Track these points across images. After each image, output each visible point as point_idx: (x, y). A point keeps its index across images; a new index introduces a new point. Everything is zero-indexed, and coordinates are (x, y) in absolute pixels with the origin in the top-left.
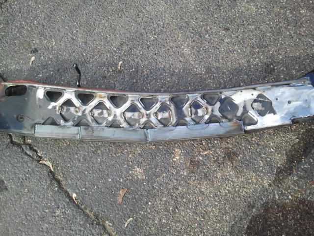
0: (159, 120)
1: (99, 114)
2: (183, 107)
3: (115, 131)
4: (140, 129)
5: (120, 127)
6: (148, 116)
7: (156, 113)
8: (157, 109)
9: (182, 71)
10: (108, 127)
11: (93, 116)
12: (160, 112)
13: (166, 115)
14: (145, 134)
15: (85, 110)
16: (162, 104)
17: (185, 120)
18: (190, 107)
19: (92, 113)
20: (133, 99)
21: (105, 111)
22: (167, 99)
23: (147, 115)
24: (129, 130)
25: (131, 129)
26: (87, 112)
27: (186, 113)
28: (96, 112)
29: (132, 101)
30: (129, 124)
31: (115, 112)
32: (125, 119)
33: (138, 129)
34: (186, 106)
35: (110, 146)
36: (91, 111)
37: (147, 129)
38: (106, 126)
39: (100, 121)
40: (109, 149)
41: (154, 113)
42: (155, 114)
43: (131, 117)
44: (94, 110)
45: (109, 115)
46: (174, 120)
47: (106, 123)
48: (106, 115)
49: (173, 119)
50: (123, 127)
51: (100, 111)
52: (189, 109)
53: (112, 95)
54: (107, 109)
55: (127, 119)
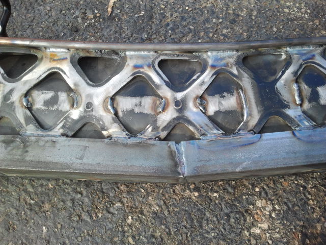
0: (209, 117)
1: (47, 103)
2: (277, 80)
3: (86, 147)
4: (158, 142)
5: (102, 137)
6: (181, 105)
7: (202, 97)
8: (205, 87)
9: (255, 13)
10: (67, 136)
11: (30, 109)
12: (213, 95)
13: (230, 102)
14: (172, 155)
15: (11, 92)
16: (217, 74)
17: (286, 117)
18: (297, 82)
19: (28, 101)
20: (140, 62)
21: (63, 96)
22: (232, 61)
23: (177, 103)
24: (125, 145)
25: (133, 140)
26: (15, 97)
27: (285, 95)
28: (40, 98)
29: (136, 67)
30: (126, 128)
31: (89, 96)
32: (116, 114)
33: (152, 142)
34: (284, 77)
35: (77, 192)
36: (27, 94)
37: (177, 142)
38: (63, 135)
39: (48, 121)
40: (73, 200)
41: (197, 97)
42: (198, 101)
43: (132, 111)
44: (35, 93)
45: (73, 104)
46: (253, 115)
47: (63, 127)
48: (64, 105)
49: (250, 115)
50: (110, 137)
51: (49, 95)
52: (295, 87)
53: (82, 54)
54: (69, 90)
55: (120, 114)
